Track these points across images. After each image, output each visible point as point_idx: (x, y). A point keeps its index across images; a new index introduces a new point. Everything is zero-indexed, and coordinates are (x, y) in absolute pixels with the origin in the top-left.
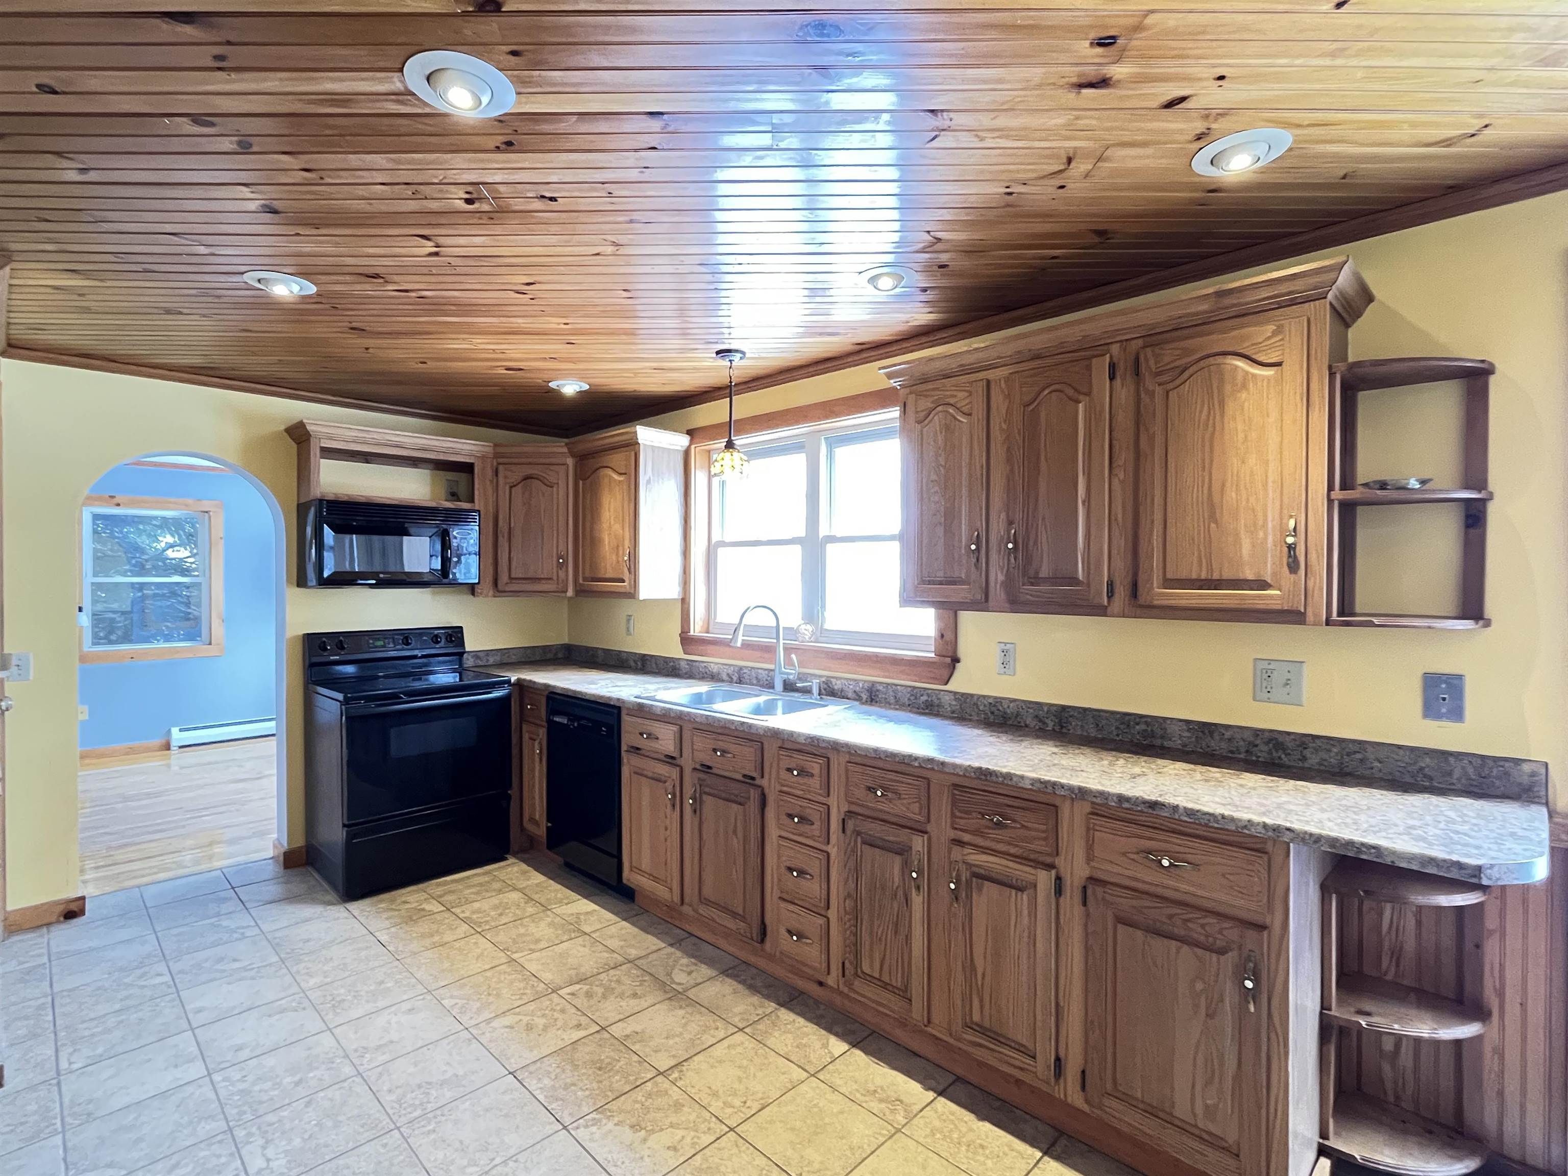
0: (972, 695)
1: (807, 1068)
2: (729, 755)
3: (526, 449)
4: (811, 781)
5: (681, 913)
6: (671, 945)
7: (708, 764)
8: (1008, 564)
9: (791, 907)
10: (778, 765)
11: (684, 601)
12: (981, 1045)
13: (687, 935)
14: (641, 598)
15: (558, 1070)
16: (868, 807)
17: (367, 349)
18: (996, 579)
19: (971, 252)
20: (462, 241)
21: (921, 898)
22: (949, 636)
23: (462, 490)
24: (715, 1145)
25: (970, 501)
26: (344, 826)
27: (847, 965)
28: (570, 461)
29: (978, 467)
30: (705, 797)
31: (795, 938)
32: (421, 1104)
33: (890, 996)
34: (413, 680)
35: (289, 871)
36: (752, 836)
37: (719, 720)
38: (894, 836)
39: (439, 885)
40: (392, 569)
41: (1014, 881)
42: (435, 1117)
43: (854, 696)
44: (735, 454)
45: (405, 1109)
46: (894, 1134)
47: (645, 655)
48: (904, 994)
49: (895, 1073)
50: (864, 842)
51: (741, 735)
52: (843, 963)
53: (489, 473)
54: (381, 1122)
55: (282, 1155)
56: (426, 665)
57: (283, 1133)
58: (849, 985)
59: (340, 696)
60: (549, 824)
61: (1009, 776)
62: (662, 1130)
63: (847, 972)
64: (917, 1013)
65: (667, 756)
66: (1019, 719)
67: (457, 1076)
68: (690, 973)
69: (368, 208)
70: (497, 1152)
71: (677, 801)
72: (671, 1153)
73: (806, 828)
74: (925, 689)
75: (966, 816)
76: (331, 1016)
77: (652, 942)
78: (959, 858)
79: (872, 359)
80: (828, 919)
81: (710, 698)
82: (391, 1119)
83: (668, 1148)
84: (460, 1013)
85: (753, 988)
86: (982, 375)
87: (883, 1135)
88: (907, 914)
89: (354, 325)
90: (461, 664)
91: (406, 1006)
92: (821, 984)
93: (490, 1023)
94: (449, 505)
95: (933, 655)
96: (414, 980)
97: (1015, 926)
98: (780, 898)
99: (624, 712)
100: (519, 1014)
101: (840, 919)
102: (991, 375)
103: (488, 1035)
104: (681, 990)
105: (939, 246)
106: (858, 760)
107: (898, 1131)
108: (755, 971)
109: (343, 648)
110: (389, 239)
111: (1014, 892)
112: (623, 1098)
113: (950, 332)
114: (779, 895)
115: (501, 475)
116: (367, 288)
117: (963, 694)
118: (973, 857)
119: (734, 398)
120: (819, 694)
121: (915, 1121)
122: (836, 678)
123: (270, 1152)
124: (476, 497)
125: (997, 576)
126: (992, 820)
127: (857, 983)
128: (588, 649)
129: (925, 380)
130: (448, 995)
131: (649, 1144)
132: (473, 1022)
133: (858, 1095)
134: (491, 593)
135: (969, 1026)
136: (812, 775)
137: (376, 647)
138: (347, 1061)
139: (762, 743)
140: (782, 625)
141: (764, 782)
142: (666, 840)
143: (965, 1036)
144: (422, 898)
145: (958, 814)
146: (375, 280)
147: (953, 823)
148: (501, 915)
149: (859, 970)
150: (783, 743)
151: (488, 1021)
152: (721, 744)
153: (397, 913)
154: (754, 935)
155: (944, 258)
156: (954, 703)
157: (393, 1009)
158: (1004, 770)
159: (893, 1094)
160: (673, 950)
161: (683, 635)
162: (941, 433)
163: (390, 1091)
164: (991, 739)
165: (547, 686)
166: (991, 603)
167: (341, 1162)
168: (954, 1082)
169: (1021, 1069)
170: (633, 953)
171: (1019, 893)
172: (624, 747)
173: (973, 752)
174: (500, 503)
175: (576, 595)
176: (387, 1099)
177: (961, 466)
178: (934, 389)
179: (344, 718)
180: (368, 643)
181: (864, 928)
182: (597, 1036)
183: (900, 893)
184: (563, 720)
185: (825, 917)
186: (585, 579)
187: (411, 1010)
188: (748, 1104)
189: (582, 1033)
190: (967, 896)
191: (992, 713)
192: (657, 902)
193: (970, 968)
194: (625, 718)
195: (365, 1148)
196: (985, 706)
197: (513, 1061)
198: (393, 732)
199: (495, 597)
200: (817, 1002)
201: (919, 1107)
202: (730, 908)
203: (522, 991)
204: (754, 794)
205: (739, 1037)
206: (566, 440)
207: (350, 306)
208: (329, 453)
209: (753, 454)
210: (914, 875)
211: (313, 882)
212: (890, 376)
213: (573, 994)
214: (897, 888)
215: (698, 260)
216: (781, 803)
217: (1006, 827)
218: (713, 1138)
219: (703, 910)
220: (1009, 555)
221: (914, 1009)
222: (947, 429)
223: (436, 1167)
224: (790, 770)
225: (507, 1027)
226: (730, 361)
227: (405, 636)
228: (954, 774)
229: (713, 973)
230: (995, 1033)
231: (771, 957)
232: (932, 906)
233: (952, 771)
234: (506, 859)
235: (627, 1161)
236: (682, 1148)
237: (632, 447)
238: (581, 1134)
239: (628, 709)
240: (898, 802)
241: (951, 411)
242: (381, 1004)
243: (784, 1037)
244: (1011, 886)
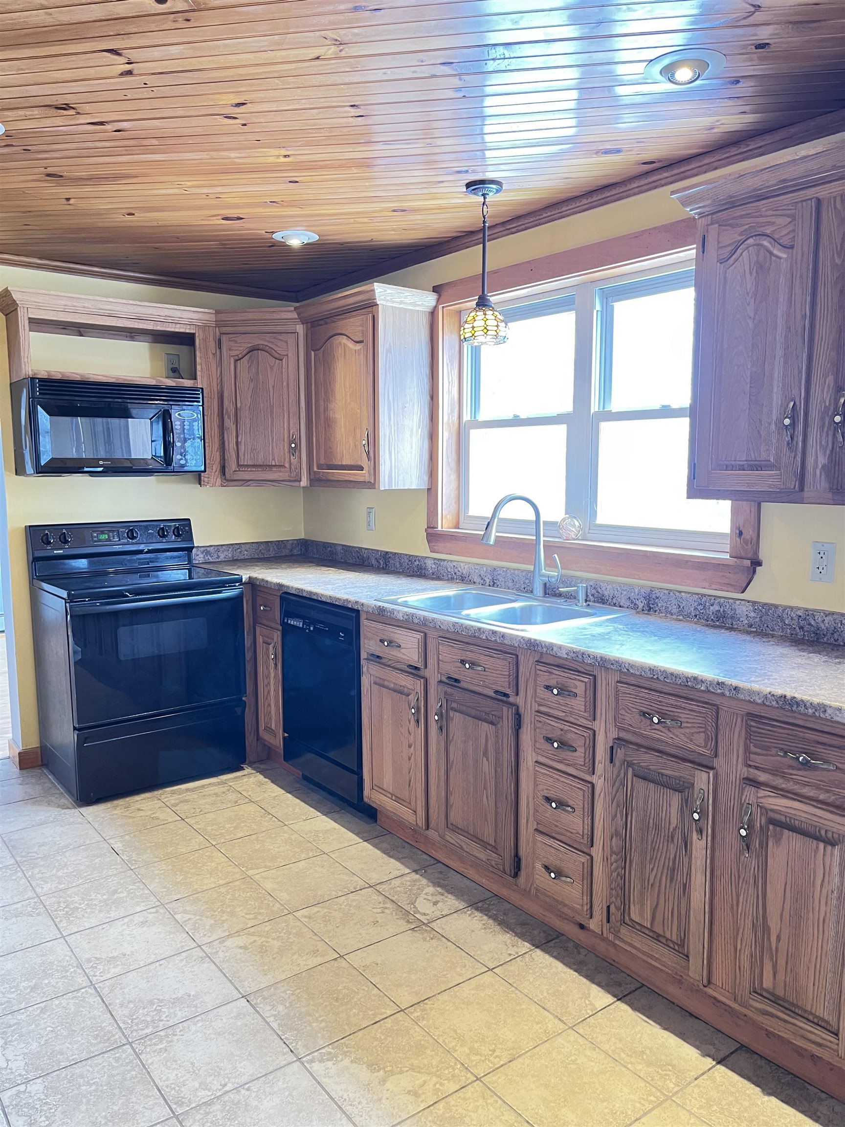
0: (776, 606)
1: (564, 1019)
2: (479, 668)
3: (251, 316)
4: (573, 702)
5: (426, 838)
6: (416, 871)
7: (456, 676)
8: (833, 443)
9: (551, 842)
10: (535, 680)
11: (431, 491)
12: (772, 1015)
13: (433, 861)
14: (382, 488)
15: (292, 998)
16: (641, 735)
17: (68, 199)
18: (816, 461)
19: (801, 22)
20: (156, 53)
21: (704, 842)
22: (749, 533)
23: (184, 367)
24: (460, 1094)
25: (785, 363)
26: (75, 729)
27: (613, 909)
28: (300, 329)
29: (799, 317)
30: (451, 713)
31: (553, 875)
32: (153, 1021)
33: (665, 951)
34: (140, 577)
35: (24, 771)
36: (505, 760)
37: (467, 628)
38: (672, 770)
39: (173, 793)
40: (118, 455)
41: (823, 833)
42: (167, 1036)
43: (628, 603)
44: (489, 313)
45: (137, 1024)
46: (663, 1102)
47: (387, 553)
48: (680, 948)
49: (666, 1034)
50: (635, 775)
51: (491, 645)
52: (608, 907)
53: (212, 345)
54: (114, 1036)
55: (21, 1058)
56: (152, 561)
57: (21, 1036)
58: (616, 934)
59: (64, 594)
60: (286, 735)
61: (823, 708)
62: (401, 1072)
63: (612, 918)
64: (696, 970)
65: (410, 666)
66: (836, 636)
67: (189, 996)
68: (435, 903)
69: (49, 20)
70: (229, 1079)
71: (421, 716)
72: (412, 1098)
73: (567, 754)
74: (716, 597)
75: (765, 752)
76: (64, 924)
77: (394, 867)
78: (752, 800)
79: (663, 182)
80: (592, 858)
81: (458, 604)
82: (123, 1033)
83: (409, 1092)
84: (194, 929)
85: (505, 925)
86: (811, 193)
87: (650, 1102)
88: (686, 860)
89: (50, 170)
90: (190, 560)
91: (138, 918)
92: (582, 927)
93: (223, 942)
94: (171, 383)
95: (727, 556)
96: (147, 892)
97: (822, 885)
98: (536, 830)
99: (363, 617)
100: (253, 934)
101: (605, 859)
102: (822, 192)
103: (221, 954)
104: (426, 922)
105: (758, 17)
106: (632, 680)
107: (668, 1098)
108: (508, 906)
109: (66, 542)
110: (74, 57)
111: (821, 845)
112: (360, 1034)
113: (769, 139)
114: (535, 827)
115: (224, 349)
116: (58, 122)
117: (764, 605)
118: (771, 801)
119: (487, 244)
120: (586, 601)
121: (689, 1090)
122: (607, 582)
123: (9, 1053)
124: (198, 373)
125: (817, 459)
126: (798, 759)
127: (624, 931)
128: (326, 545)
129: (732, 204)
130: (181, 909)
131: (388, 1085)
132: (206, 940)
133: (623, 1055)
134: (219, 480)
135: (758, 991)
136: (576, 695)
137: (100, 541)
138: (80, 971)
139: (517, 656)
140: (543, 518)
141: (520, 700)
142: (410, 759)
143: (752, 1003)
144: (157, 806)
145: (753, 748)
146: (65, 112)
147: (746, 759)
148: (236, 828)
149: (627, 918)
150: (541, 656)
151: (222, 940)
152: (470, 656)
153: (130, 820)
154: (507, 868)
155: (764, 34)
156: (752, 614)
157: (126, 920)
158: (816, 700)
159: (663, 1057)
160: (418, 876)
161: (430, 531)
162: (751, 274)
163: (122, 1005)
164: (799, 660)
165: (280, 586)
166: (808, 492)
167: (77, 1070)
168: (736, 1050)
169: (820, 1045)
170: (374, 878)
171: (829, 848)
172: (363, 655)
173: (775, 675)
174: (225, 379)
175: (311, 486)
176: (119, 1013)
177: (776, 316)
178: (741, 217)
179: (69, 617)
180: (92, 537)
181: (633, 873)
182: (336, 964)
183: (678, 836)
184: (299, 623)
185: (589, 855)
186: (320, 467)
187: (143, 923)
188: (497, 1053)
189: (320, 960)
190: (761, 844)
191: (801, 628)
192: (401, 824)
193: (762, 927)
194: (364, 623)
195: (99, 1060)
196: (792, 619)
197: (246, 984)
198: (123, 631)
199: (222, 486)
200: (577, 946)
201: (694, 1074)
202: (479, 836)
203: (256, 910)
204: (507, 713)
205: (488, 977)
206: (297, 304)
207: (45, 147)
208: (38, 324)
209: (513, 315)
210: (696, 816)
211: (48, 785)
212: (685, 202)
213: (310, 917)
214: (674, 829)
215: (442, 57)
216: (539, 725)
217: (814, 768)
218: (458, 1087)
219: (450, 837)
220: (835, 430)
221: (692, 968)
222: (760, 268)
223: (167, 1087)
224: (549, 688)
225: (241, 947)
226: (484, 195)
227: (131, 529)
228: (749, 701)
229: (461, 905)
230: (792, 1004)
231: (526, 893)
232: (717, 854)
233: (748, 698)
234: (243, 769)
235: (364, 1102)
236: (423, 1093)
237: (370, 309)
238: (316, 1067)
239: (367, 612)
240: (678, 731)
241: (766, 243)
242: (114, 914)
243: (538, 983)
244: (818, 839)
